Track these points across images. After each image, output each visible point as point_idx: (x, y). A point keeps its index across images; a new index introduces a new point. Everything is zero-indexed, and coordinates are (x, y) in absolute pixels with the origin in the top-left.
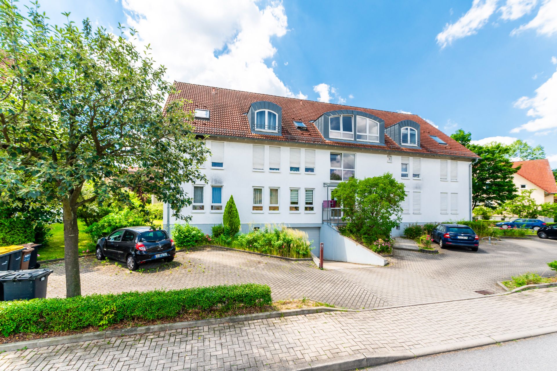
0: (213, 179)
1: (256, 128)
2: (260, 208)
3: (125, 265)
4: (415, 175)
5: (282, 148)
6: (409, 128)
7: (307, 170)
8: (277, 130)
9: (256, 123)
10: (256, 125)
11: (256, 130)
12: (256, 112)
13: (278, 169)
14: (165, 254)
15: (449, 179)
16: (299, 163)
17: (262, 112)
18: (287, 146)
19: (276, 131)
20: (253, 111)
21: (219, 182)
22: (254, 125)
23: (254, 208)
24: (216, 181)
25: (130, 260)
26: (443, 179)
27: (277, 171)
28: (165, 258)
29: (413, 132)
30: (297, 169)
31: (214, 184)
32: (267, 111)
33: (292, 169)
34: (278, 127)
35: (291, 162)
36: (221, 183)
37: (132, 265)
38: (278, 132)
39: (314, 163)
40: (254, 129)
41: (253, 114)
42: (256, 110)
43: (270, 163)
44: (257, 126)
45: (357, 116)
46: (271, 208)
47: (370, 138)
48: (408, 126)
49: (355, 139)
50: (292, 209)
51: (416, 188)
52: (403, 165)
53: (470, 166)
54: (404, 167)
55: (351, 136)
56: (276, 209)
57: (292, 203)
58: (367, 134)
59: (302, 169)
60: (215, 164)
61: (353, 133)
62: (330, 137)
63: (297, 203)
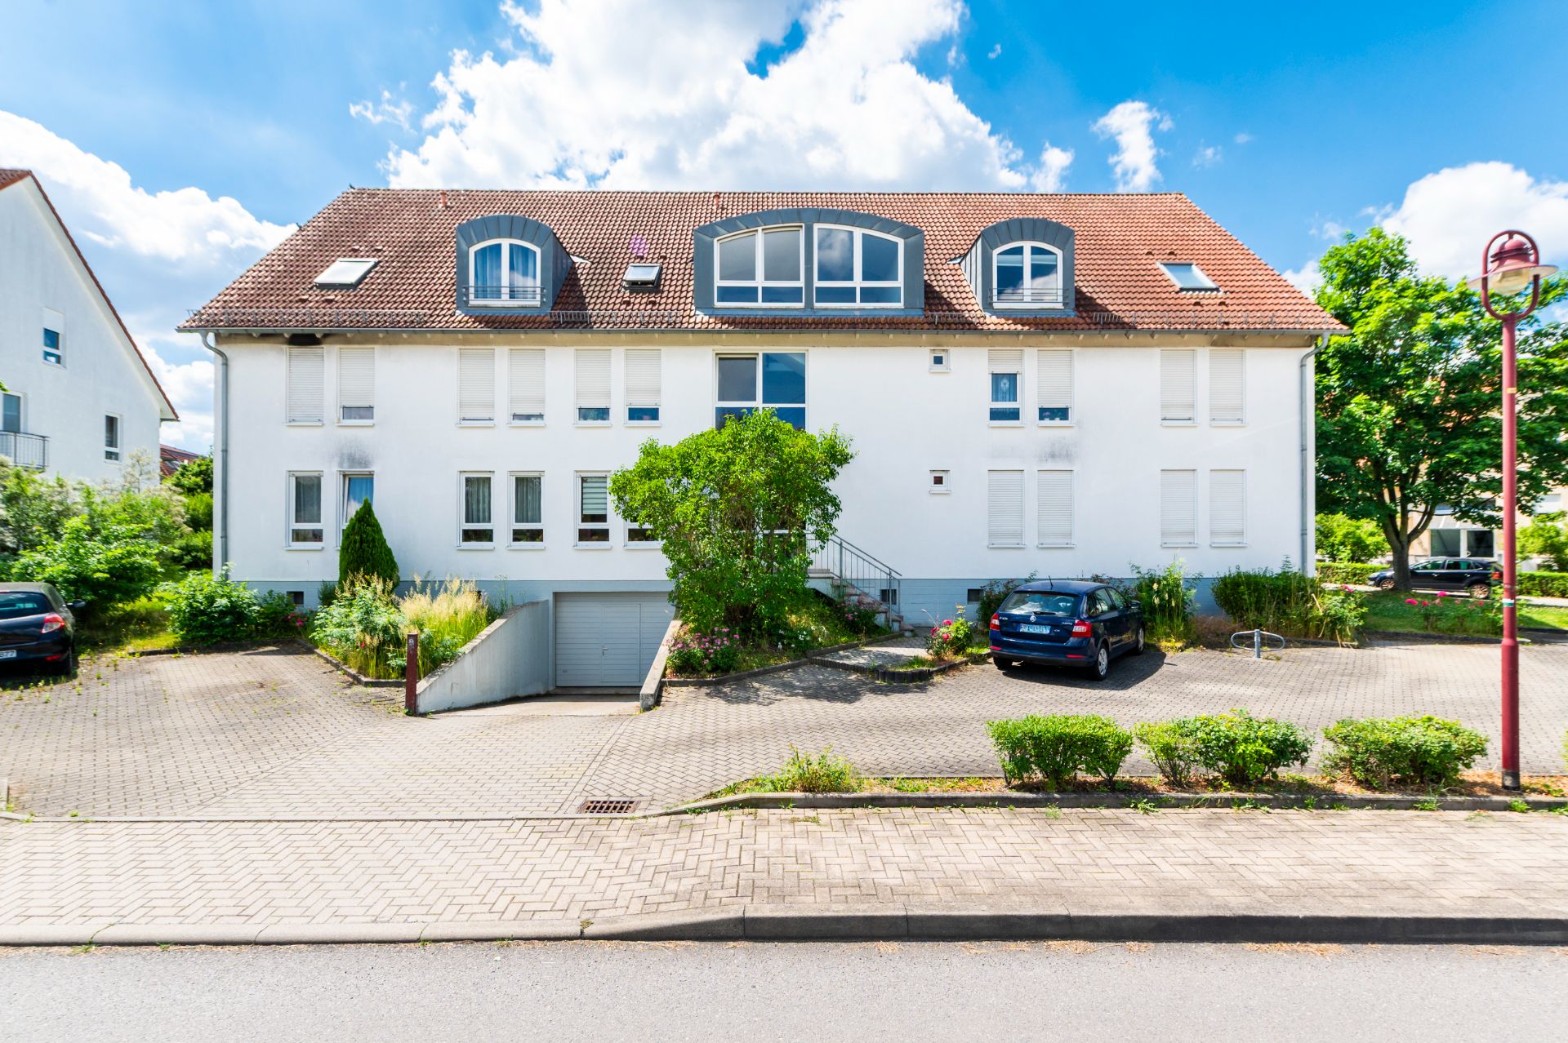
0: (343, 454)
1: (472, 297)
2: (486, 535)
4: (1046, 413)
5: (549, 350)
6: (1027, 246)
7: (635, 414)
8: (538, 297)
9: (472, 282)
10: (472, 290)
11: (471, 303)
12: (473, 250)
13: (541, 416)
15: (1202, 414)
16: (608, 395)
17: (491, 248)
18: (564, 344)
19: (536, 302)
20: (464, 246)
21: (360, 463)
22: (467, 289)
23: (468, 535)
24: (352, 460)
26: (1177, 417)
27: (538, 422)
29: (1043, 260)
30: (602, 414)
31: (346, 469)
32: (505, 243)
33: (585, 414)
34: (542, 289)
35: (578, 395)
36: (366, 464)
38: (542, 302)
39: (658, 391)
40: (467, 302)
41: (462, 258)
42: (470, 244)
43: (513, 401)
44: (476, 291)
45: (816, 226)
46: (518, 535)
47: (869, 295)
48: (1022, 239)
49: (809, 304)
50: (584, 535)
51: (1053, 456)
52: (996, 378)
53: (1302, 366)
54: (1005, 384)
55: (793, 294)
56: (536, 535)
57: (585, 518)
58: (858, 282)
59: (619, 413)
60: (349, 412)
61: (801, 283)
62: (718, 304)
63: (602, 518)
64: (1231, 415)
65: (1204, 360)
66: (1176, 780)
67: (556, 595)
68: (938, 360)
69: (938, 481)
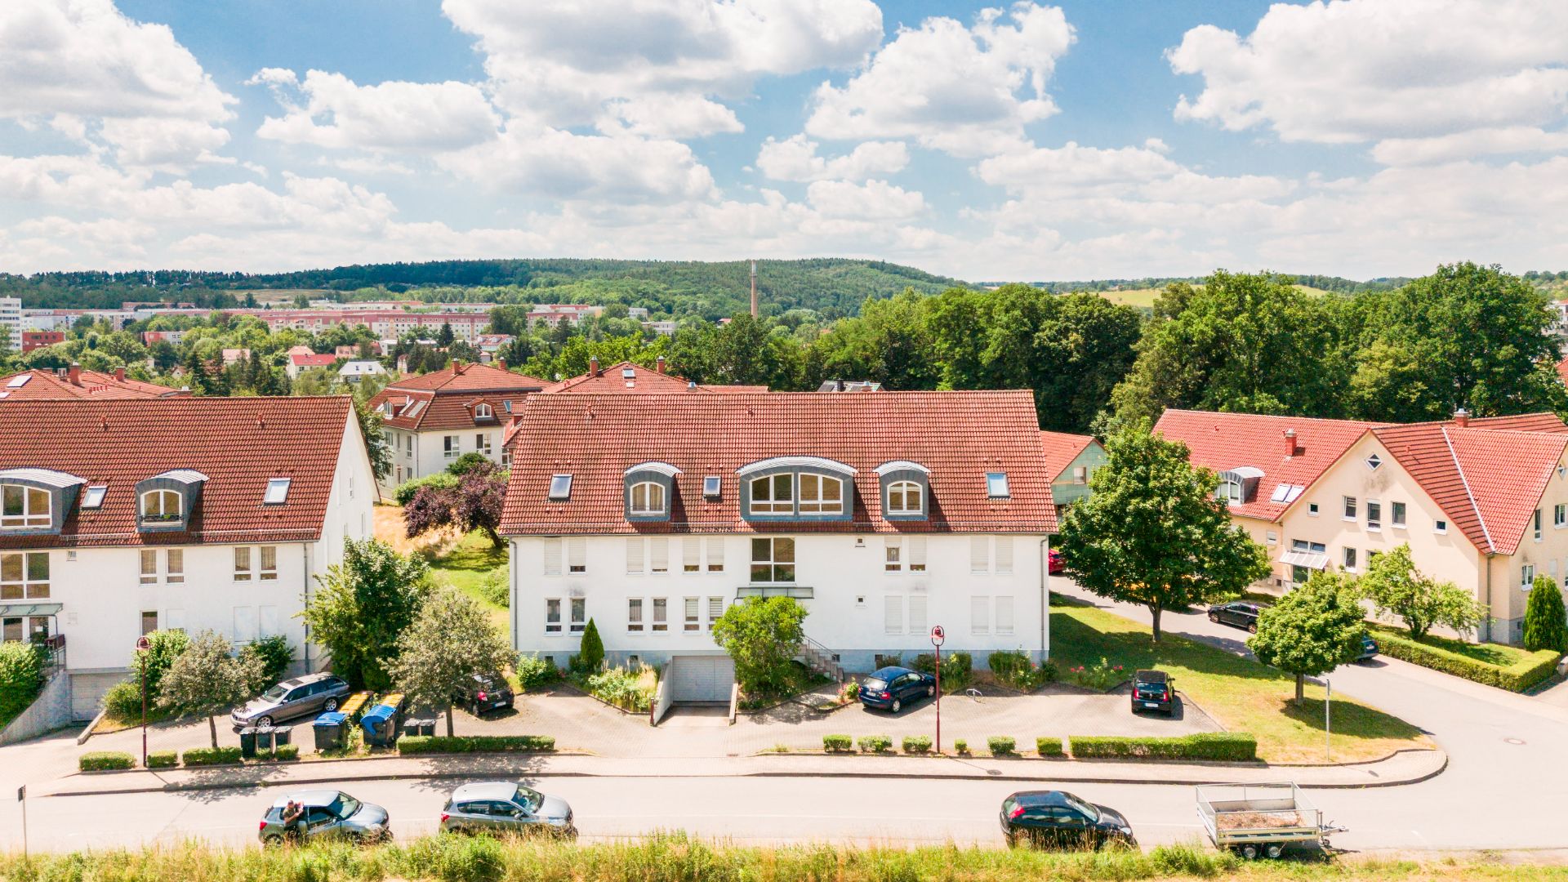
0: (570, 590)
1: (631, 510)
2: (640, 628)
3: (471, 712)
4: (914, 567)
5: (670, 538)
6: (905, 483)
7: (712, 568)
8: (664, 510)
9: (631, 503)
10: (631, 507)
11: (631, 513)
12: (632, 488)
13: (666, 570)
14: (504, 703)
15: (991, 567)
16: (698, 559)
17: (641, 486)
19: (663, 512)
20: (628, 485)
21: (579, 594)
22: (629, 507)
23: (631, 628)
24: (576, 592)
25: (475, 708)
26: (978, 569)
27: (664, 573)
28: (504, 706)
29: (912, 489)
30: (696, 568)
31: (572, 596)
32: (648, 484)
33: (687, 568)
34: (666, 506)
35: (684, 560)
36: (582, 594)
37: (476, 712)
38: (666, 513)
39: (722, 557)
40: (629, 513)
41: (628, 491)
42: (631, 484)
43: (652, 562)
44: (634, 508)
45: (800, 474)
46: (655, 628)
47: (826, 508)
48: (902, 479)
49: (796, 513)
50: (687, 628)
51: (917, 589)
52: (889, 550)
53: (1042, 546)
54: (893, 553)
55: (789, 508)
56: (663, 628)
57: (688, 619)
58: (820, 501)
59: (704, 567)
60: (574, 569)
61: (792, 502)
62: (753, 513)
63: (695, 619)
64: (1005, 566)
65: (992, 540)
66: (864, 750)
67: (674, 657)
68: (860, 541)
69: (861, 600)
